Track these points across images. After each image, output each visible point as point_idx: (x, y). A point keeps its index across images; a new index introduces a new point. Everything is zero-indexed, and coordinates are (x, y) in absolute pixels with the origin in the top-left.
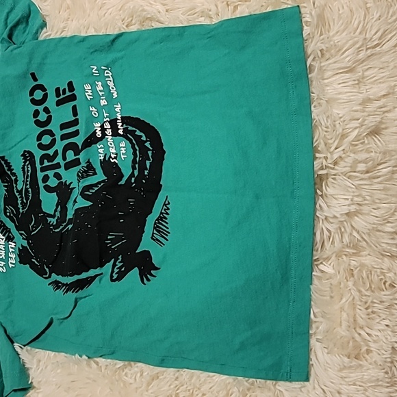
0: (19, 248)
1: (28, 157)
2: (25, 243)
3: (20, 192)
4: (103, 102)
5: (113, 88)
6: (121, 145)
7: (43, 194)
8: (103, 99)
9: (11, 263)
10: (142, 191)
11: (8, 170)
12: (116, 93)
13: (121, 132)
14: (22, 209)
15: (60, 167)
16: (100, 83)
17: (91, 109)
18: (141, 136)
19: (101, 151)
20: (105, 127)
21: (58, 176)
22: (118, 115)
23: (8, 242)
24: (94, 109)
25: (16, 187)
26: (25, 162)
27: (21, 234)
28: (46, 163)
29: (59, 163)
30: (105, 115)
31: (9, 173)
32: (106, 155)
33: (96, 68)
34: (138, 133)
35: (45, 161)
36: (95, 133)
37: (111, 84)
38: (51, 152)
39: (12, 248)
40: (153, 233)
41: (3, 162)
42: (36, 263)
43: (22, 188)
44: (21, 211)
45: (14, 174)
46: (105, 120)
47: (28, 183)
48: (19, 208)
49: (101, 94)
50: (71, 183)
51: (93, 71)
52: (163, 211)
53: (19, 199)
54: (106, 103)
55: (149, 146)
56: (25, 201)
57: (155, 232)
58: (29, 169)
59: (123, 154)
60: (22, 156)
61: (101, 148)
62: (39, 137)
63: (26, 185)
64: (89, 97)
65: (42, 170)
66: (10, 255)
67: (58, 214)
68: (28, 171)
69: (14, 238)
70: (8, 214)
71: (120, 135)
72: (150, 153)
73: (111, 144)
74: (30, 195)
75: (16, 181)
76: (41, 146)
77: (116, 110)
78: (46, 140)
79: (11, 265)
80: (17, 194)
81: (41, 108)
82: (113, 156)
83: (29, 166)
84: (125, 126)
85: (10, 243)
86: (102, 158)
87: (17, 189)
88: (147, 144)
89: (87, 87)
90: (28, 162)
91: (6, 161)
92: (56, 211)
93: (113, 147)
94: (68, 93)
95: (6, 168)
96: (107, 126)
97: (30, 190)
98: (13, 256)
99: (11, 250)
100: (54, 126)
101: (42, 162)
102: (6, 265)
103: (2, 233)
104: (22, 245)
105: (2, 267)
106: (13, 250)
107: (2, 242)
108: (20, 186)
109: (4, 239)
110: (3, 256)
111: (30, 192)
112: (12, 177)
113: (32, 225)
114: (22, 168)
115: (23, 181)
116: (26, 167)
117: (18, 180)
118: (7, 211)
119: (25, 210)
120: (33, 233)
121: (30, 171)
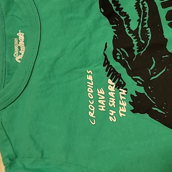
2: (141, 90)
9: (121, 112)
11: (116, 10)
23: (118, 88)
31: (118, 12)
39: (123, 95)
41: (110, 1)
42: (159, 111)
43: (138, 28)
44: (136, 53)
47: (146, 22)
48: (134, 50)
53: (135, 40)
56: (143, 42)
58: (146, 5)
63: (143, 24)
66: (120, 103)
69: (125, 84)
70: (118, 58)
75: (128, 21)
79: (121, 115)
80: (130, 35)
83: (145, 2)
85: (120, 90)
95: (114, 8)
97: (149, 29)
98: (124, 104)
99: (121, 97)
102: (117, 115)
103: (111, 79)
104: (136, 91)
105: (112, 116)
106: (125, 98)
107: (112, 89)
108: (134, 25)
109: (114, 86)
110: (113, 104)
111: (149, 32)
112: (121, 17)
113: (151, 68)
114: (135, 6)
115: (139, 20)
116: (140, 4)
117: (130, 20)
118: (118, 54)
119: (142, 52)
120: (152, 78)
121: (148, 9)
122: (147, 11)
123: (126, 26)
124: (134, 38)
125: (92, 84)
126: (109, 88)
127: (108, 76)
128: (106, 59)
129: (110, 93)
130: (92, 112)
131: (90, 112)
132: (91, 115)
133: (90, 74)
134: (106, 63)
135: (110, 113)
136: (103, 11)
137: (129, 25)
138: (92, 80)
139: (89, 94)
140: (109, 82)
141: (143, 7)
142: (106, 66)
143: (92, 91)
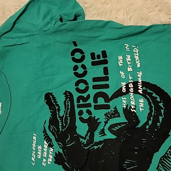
0: (56, 153)
1: (69, 96)
2: (61, 151)
3: (61, 118)
4: (130, 69)
5: (137, 61)
6: (140, 101)
7: (78, 123)
8: (130, 67)
9: (49, 161)
10: (153, 135)
12: (139, 64)
13: (140, 91)
14: (62, 129)
15: (91, 106)
16: (129, 56)
17: (121, 73)
18: (157, 98)
19: (124, 102)
20: (130, 86)
21: (89, 112)
22: (139, 79)
23: (49, 147)
24: (123, 73)
25: (59, 114)
26: (66, 99)
27: (59, 144)
28: (81, 102)
29: (90, 104)
30: (130, 78)
31: (54, 103)
32: (127, 105)
33: (128, 45)
34: (154, 95)
35: (81, 101)
36: (121, 89)
37: (137, 58)
38: (85, 95)
39: (51, 152)
40: (158, 166)
41: (51, 97)
42: (68, 165)
43: (63, 116)
44: (61, 130)
45: (58, 105)
46: (130, 82)
47: (68, 113)
48: (60, 128)
49: (129, 63)
50: (99, 119)
51: (126, 47)
52: (168, 152)
53: (60, 123)
54: (132, 70)
55: (162, 106)
56: (64, 125)
57: (160, 165)
58: (69, 104)
59: (141, 107)
60: (64, 94)
61: (125, 100)
62: (77, 84)
63: (66, 114)
64: (120, 65)
65: (79, 106)
66: (49, 156)
67: (88, 138)
68: (68, 105)
69: (53, 145)
70: (51, 130)
71: (139, 94)
72: (162, 111)
73: (132, 99)
74: (69, 121)
75: (59, 110)
76: (78, 90)
77: (138, 75)
78: (82, 86)
79: (49, 163)
80: (59, 119)
81: (79, 65)
82: (133, 107)
83: (69, 102)
84: (144, 88)
85: (50, 148)
86: (125, 107)
87: (59, 115)
88: (161, 105)
89: (120, 58)
90: (68, 99)
91: (53, 96)
92: (86, 135)
93: (133, 101)
94: (102, 59)
95: (53, 101)
96: (131, 86)
97: (69, 118)
98: (51, 157)
100: (88, 78)
101: (78, 101)
102: (46, 162)
103: (46, 141)
104: (58, 151)
105: (44, 163)
106: (52, 154)
107: (46, 147)
108: (62, 113)
109: (47, 145)
110: (46, 156)
111: (69, 119)
112: (56, 107)
113: (68, 140)
114: (64, 102)
115: (65, 111)
116: (67, 102)
117: (60, 110)
118: (51, 128)
119: (64, 130)
120: (68, 146)
121: (70, 106)
122: (69, 107)
123: (57, 113)
124: (61, 121)
125: (35, 142)
126: (44, 146)
127: (45, 139)
128: (45, 129)
129: (44, 149)
130: (34, 157)
131: (32, 158)
132: (33, 159)
133: (35, 136)
134: (45, 131)
135: (43, 161)
136: (46, 101)
137: (59, 112)
138: (35, 139)
139: (33, 147)
140: (45, 143)
141: (68, 104)
142: (44, 133)
143: (35, 146)
